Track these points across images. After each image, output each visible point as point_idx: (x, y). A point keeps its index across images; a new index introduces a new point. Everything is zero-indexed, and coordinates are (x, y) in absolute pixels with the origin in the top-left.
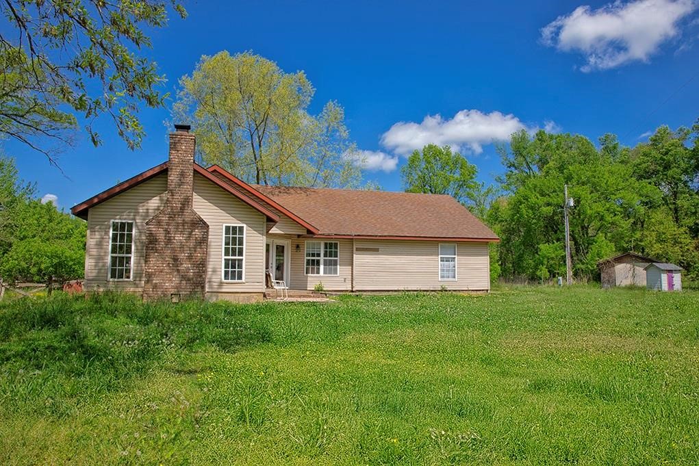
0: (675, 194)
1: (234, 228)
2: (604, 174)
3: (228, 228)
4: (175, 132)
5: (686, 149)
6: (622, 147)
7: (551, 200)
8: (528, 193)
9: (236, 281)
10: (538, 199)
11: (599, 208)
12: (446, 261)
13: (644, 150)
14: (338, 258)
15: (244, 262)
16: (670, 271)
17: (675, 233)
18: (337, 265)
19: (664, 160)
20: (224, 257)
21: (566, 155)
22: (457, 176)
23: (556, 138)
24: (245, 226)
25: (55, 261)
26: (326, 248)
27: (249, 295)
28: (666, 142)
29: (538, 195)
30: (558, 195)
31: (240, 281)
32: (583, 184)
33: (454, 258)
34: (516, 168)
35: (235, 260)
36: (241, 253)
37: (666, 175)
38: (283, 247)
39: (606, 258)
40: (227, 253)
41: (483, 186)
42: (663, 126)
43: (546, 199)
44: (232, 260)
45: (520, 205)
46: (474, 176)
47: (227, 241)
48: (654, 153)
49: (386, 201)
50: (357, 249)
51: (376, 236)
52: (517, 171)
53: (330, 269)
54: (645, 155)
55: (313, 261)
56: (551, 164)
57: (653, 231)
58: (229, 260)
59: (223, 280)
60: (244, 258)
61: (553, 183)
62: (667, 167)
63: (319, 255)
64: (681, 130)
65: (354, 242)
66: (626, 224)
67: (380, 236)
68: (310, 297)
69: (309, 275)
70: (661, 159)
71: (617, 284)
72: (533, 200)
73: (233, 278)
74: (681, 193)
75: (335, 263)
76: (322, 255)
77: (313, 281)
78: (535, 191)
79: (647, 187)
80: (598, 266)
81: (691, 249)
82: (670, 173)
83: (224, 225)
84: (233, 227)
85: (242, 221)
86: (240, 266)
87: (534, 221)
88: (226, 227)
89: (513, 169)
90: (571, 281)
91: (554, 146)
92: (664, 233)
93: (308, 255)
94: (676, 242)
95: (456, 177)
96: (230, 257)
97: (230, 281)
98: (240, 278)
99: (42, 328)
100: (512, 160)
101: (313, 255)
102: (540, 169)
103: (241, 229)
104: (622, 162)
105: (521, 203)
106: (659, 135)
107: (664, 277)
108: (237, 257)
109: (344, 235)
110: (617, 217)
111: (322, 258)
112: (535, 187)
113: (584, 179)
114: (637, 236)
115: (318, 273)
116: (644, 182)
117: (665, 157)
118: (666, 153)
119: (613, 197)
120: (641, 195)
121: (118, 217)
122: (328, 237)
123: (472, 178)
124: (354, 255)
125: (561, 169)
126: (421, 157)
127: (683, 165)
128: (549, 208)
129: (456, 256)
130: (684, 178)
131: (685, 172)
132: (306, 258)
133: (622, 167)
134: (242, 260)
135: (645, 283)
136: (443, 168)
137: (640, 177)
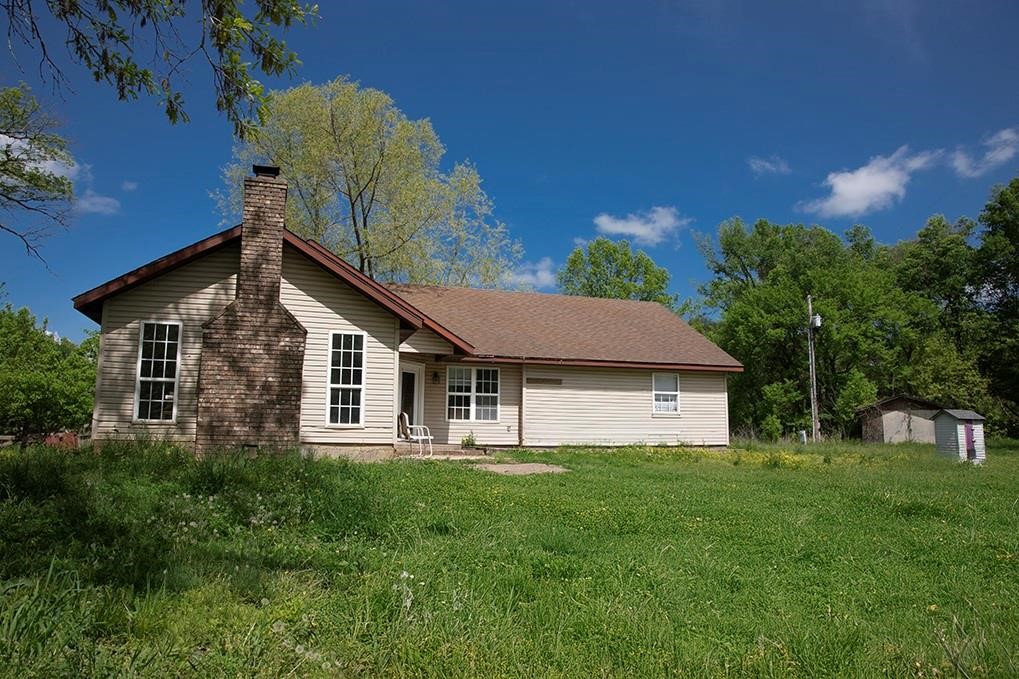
0: (956, 312)
1: (348, 337)
2: (857, 282)
3: (336, 338)
4: (254, 178)
5: (969, 248)
6: (878, 244)
7: (781, 320)
8: (748, 309)
9: (350, 425)
10: (763, 317)
11: (851, 331)
12: (664, 400)
13: (911, 248)
14: (498, 395)
15: (362, 394)
16: (969, 421)
17: (958, 368)
18: (496, 404)
19: (941, 263)
20: (330, 385)
21: (800, 255)
22: (640, 284)
23: (784, 232)
24: (365, 334)
25: (36, 397)
26: (479, 377)
27: (371, 448)
28: (943, 238)
29: (763, 312)
30: (792, 312)
31: (355, 425)
32: (827, 295)
33: (676, 395)
34: (728, 274)
35: (349, 390)
36: (358, 380)
37: (944, 284)
38: (413, 375)
39: (866, 403)
40: (335, 380)
41: (676, 300)
42: (936, 217)
43: (774, 318)
44: (343, 390)
45: (737, 327)
46: (664, 286)
47: (336, 359)
48: (926, 253)
49: (565, 309)
50: (529, 381)
51: (559, 360)
52: (728, 279)
53: (486, 412)
54: (913, 255)
55: (459, 397)
56: (780, 268)
57: (929, 364)
58: (338, 390)
59: (328, 423)
60: (362, 386)
61: (785, 295)
62: (945, 272)
63: (468, 389)
64: (962, 221)
65: (524, 369)
66: (888, 355)
67: (564, 360)
68: (460, 454)
69: (451, 420)
70: (936, 261)
71: (886, 440)
72: (755, 319)
73: (345, 420)
74: (965, 311)
75: (494, 402)
76: (473, 389)
77: (458, 430)
78: (758, 305)
79: (919, 301)
80: (857, 414)
81: (983, 391)
82: (949, 281)
83: (332, 332)
84: (345, 335)
85: (362, 328)
86: (357, 401)
87: (757, 349)
88: (334, 335)
89: (722, 274)
90: (818, 437)
91: (782, 243)
92: (944, 369)
93: (452, 389)
94: (962, 382)
95: (638, 286)
96: (341, 386)
97: (339, 425)
98: (356, 419)
99: (20, 500)
100: (722, 262)
101: (460, 389)
102: (762, 276)
103: (359, 339)
104: (880, 266)
105: (738, 324)
106: (932, 228)
107: (961, 429)
108: (352, 386)
109: (510, 358)
110: (876, 345)
111: (473, 394)
112: (759, 299)
113: (829, 288)
114: (905, 373)
115: (467, 417)
116: (914, 295)
117: (942, 259)
118: (944, 254)
119: (871, 315)
120: (909, 313)
121: (154, 316)
122: (484, 361)
123: (661, 288)
124: (524, 389)
125: (795, 275)
126: (586, 258)
127: (968, 272)
128: (779, 330)
129: (678, 393)
130: (969, 289)
131: (971, 281)
132: (448, 394)
133: (882, 273)
134: (360, 390)
135: (933, 440)
136: (618, 273)
137: (907, 288)
